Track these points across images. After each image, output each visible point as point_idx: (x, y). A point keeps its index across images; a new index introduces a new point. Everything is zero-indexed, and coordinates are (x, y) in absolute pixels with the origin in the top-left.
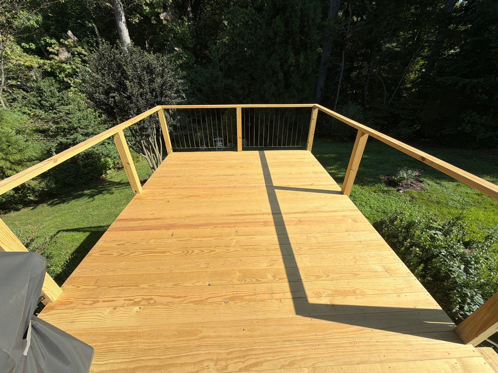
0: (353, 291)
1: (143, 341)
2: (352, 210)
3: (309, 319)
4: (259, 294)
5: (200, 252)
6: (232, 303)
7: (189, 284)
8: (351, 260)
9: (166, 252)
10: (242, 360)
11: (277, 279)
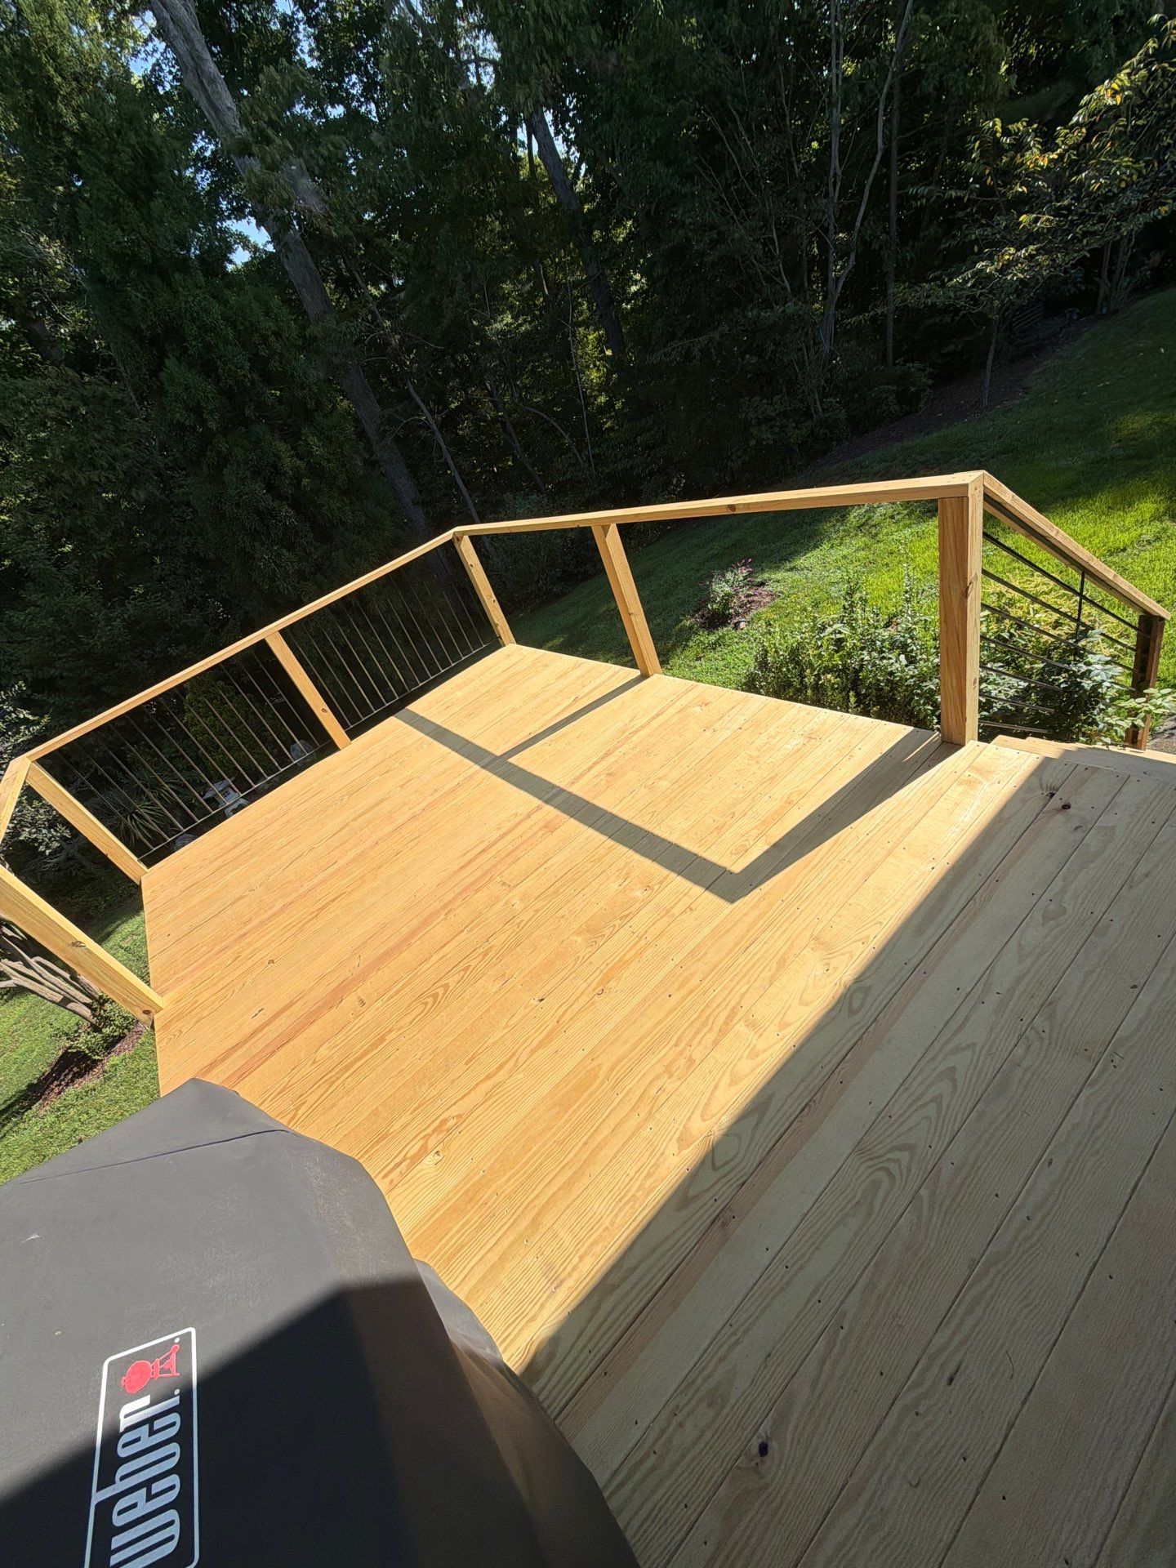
0: (786, 802)
1: (503, 1179)
2: (688, 691)
3: (757, 891)
4: (646, 932)
5: (462, 974)
6: (612, 984)
7: (498, 1034)
8: (748, 764)
9: (385, 1035)
10: (705, 1030)
11: (656, 888)
